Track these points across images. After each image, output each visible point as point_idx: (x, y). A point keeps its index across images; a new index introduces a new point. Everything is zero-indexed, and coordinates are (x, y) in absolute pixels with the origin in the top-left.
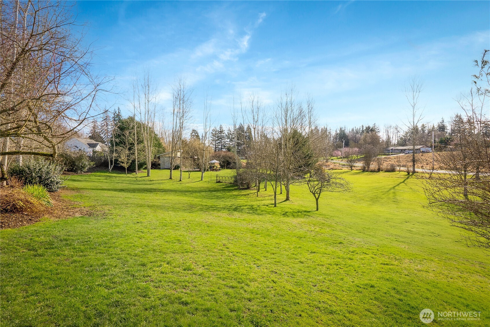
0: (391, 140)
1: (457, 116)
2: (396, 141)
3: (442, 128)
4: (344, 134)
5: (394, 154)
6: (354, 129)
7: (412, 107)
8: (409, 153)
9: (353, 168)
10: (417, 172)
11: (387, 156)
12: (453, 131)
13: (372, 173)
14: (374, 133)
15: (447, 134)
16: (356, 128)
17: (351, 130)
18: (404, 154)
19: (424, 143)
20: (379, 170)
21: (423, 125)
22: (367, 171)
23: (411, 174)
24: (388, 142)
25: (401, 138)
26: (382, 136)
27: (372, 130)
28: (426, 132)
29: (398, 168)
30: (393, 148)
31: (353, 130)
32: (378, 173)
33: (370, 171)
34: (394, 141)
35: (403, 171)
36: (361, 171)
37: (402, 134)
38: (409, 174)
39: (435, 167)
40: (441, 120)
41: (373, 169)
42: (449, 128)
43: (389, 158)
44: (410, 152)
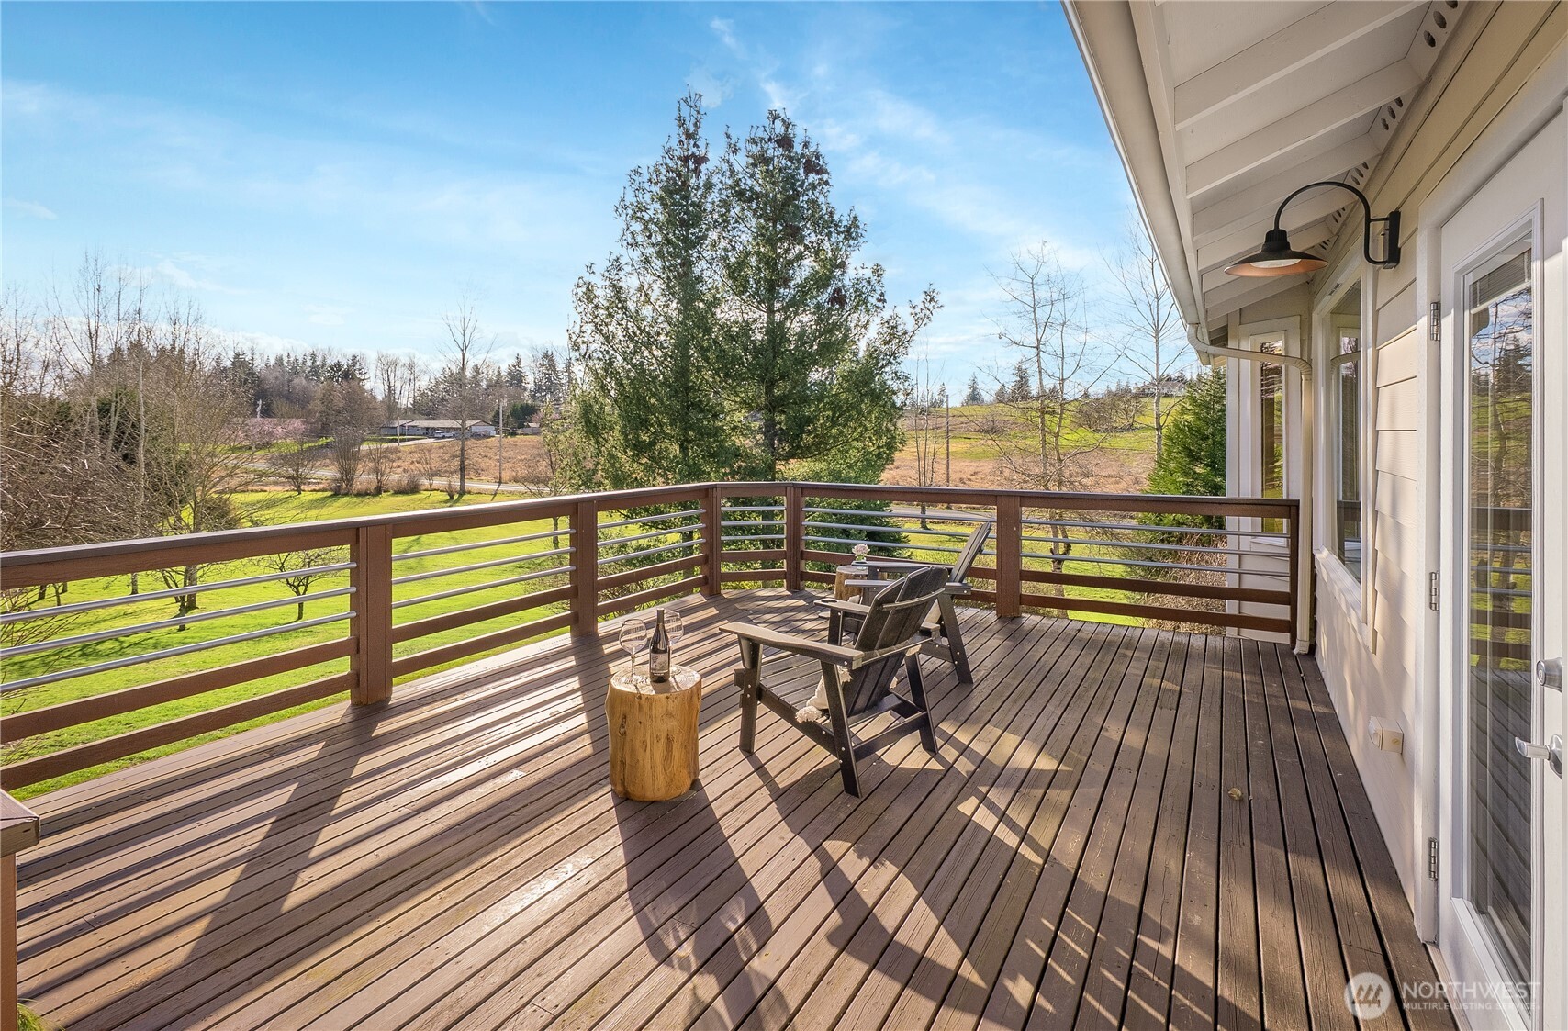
0: (397, 397)
1: (546, 356)
2: (411, 400)
3: (516, 377)
4: (251, 374)
5: (409, 440)
6: (285, 359)
7: (461, 352)
8: (444, 437)
9: (302, 487)
10: (469, 493)
11: (390, 445)
12: (539, 388)
13: (361, 499)
14: (354, 383)
15: (527, 393)
16: (292, 359)
17: (272, 362)
18: (432, 440)
19: (478, 412)
20: (379, 490)
21: (477, 367)
22: (346, 495)
23: (456, 497)
24: (390, 403)
25: (423, 395)
26: (374, 385)
27: (348, 375)
28: (484, 384)
29: (425, 482)
30: (404, 422)
31: (279, 361)
32: (377, 499)
33: (355, 492)
34: (405, 401)
35: (438, 490)
36: (330, 493)
37: (424, 383)
38: (452, 497)
39: (505, 476)
40: (513, 361)
41: (364, 488)
42: (530, 381)
43: (396, 450)
44: (447, 435)
